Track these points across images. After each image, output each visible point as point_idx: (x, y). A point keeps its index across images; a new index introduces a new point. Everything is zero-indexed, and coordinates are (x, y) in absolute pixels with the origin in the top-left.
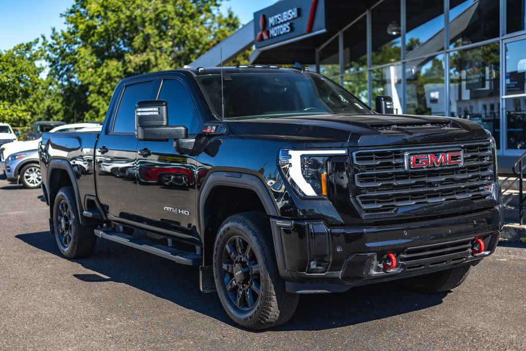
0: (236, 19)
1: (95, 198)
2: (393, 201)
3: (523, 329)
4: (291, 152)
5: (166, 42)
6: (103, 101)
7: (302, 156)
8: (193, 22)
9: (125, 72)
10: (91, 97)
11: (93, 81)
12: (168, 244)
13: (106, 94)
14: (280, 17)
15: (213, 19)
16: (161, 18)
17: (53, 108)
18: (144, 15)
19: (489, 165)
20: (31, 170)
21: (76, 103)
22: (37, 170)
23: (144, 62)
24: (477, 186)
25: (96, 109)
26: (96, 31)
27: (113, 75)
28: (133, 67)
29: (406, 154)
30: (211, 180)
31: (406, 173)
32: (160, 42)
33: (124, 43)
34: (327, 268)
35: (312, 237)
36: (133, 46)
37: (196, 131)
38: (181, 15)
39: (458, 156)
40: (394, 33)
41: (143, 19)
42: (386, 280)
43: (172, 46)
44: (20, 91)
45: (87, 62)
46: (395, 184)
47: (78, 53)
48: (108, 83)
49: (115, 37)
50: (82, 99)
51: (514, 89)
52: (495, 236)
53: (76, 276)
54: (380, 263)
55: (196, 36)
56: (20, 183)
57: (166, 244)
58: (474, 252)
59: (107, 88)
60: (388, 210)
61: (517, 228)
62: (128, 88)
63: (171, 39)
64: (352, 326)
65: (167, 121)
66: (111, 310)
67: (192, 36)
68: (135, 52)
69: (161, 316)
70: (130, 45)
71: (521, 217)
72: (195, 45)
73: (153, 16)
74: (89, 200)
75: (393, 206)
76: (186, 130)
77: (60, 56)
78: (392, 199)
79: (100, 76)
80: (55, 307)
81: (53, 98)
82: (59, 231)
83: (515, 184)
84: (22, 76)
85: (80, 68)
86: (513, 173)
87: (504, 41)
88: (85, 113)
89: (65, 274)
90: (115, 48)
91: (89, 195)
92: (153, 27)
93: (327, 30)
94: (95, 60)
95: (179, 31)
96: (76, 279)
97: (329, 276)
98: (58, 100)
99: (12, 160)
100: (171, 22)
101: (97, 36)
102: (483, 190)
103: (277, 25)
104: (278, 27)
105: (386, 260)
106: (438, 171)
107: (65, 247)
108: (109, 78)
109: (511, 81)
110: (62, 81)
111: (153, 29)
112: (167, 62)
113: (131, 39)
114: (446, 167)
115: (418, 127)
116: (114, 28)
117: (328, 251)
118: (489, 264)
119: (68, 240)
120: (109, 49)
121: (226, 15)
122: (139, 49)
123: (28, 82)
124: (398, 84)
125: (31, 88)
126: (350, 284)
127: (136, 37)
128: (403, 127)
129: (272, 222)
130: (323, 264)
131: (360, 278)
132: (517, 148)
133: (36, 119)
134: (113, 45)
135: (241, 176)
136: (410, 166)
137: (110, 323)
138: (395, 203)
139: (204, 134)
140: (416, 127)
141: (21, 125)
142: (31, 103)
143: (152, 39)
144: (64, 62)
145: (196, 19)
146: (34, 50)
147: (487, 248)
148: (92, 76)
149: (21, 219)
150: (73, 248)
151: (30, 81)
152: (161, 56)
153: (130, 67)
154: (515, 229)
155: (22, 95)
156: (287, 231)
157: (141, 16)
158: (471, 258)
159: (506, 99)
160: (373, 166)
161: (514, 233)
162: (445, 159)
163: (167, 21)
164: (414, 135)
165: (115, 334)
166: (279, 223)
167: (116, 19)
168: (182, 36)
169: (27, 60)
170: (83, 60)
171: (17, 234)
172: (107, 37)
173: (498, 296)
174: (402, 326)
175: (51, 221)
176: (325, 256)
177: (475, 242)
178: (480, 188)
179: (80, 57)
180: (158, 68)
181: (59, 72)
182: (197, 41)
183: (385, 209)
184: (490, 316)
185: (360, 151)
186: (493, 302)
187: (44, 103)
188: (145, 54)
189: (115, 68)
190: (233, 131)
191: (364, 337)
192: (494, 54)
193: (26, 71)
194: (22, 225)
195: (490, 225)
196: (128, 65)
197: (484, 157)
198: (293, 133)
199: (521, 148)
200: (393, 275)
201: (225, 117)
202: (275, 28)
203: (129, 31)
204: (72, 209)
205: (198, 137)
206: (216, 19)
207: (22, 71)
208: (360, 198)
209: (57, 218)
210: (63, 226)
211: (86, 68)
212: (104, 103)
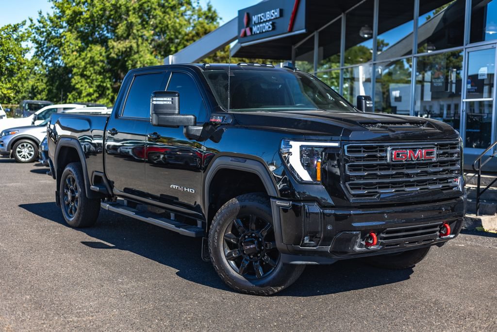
0: (215, 12)
1: (103, 174)
2: (376, 188)
3: (479, 303)
4: (291, 143)
5: (148, 31)
6: (86, 83)
7: (301, 147)
8: (174, 13)
9: (108, 57)
10: (75, 79)
11: (77, 64)
12: (170, 218)
13: (89, 77)
14: (263, 16)
15: (193, 11)
16: (145, 8)
17: (37, 87)
18: (129, 5)
19: (457, 160)
20: (23, 146)
21: (59, 83)
22: (29, 145)
23: (126, 48)
24: (447, 179)
25: (79, 91)
26: (82, 17)
27: (96, 59)
28: (116, 53)
29: (389, 149)
30: (217, 163)
31: (388, 165)
32: (142, 31)
33: (107, 29)
34: (318, 243)
35: (307, 216)
36: (116, 33)
37: (203, 120)
38: (163, 6)
39: (432, 152)
40: (366, 36)
41: (127, 8)
42: (366, 255)
43: (154, 35)
44: (5, 70)
45: (71, 46)
46: (379, 174)
47: (64, 37)
48: (91, 67)
49: (100, 24)
50: (65, 80)
51: (474, 93)
52: (459, 223)
53: (83, 243)
54: (363, 241)
55: (176, 27)
56: (12, 157)
57: (169, 217)
58: (441, 235)
59: (90, 71)
60: (372, 196)
61: (474, 218)
62: (138, 77)
63: (152, 28)
64: (333, 295)
65: (179, 110)
66: (121, 273)
67: (173, 27)
68: (118, 38)
69: (166, 280)
70: (114, 32)
71: (477, 209)
72: (175, 35)
73: (136, 5)
74: (96, 176)
75: (377, 192)
76: (195, 119)
77: (46, 38)
78: (375, 186)
79: (84, 59)
80: (70, 268)
81: (38, 78)
82: (64, 203)
83: (473, 179)
84: (8, 55)
85: (65, 51)
86: (472, 169)
87: (467, 49)
88: (68, 94)
89: (73, 241)
90: (99, 34)
91: (96, 171)
92: (137, 16)
93: (306, 31)
94: (80, 45)
95: (160, 21)
96: (84, 245)
97: (319, 250)
98: (42, 80)
99: (5, 135)
100: (154, 13)
101: (83, 22)
102: (451, 182)
103: (259, 23)
104: (261, 25)
105: (368, 238)
106: (414, 164)
107: (71, 217)
108: (93, 62)
109: (472, 86)
110: (46, 62)
111: (136, 18)
112: (148, 50)
113: (115, 26)
114: (422, 161)
115: (399, 126)
116: (99, 14)
117: (320, 229)
118: (449, 248)
119: (73, 211)
120: (93, 34)
121: (205, 8)
122: (122, 36)
123: (13, 61)
124: (366, 83)
125: (16, 68)
126: (337, 258)
127: (120, 25)
128: (386, 125)
129: (273, 201)
130: (314, 239)
131: (346, 253)
132: (472, 147)
133: (20, 97)
134: (97, 31)
135: (245, 161)
136: (392, 159)
137: (122, 283)
138: (377, 190)
139: (211, 123)
140: (397, 125)
141: (5, 102)
142: (15, 82)
143: (135, 28)
144: (49, 44)
145: (177, 10)
146: (21, 31)
147: (452, 231)
148: (76, 59)
149: (21, 190)
150: (78, 217)
151: (16, 61)
152: (142, 43)
153: (113, 52)
154: (472, 219)
155: (8, 73)
156: (285, 210)
157: (125, 5)
158: (439, 240)
159: (466, 102)
160: (361, 157)
161: (470, 223)
162: (421, 154)
163: (149, 11)
164: (396, 132)
165: (128, 293)
166: (278, 203)
167: (101, 7)
168: (163, 26)
169: (14, 41)
170: (68, 43)
171: (20, 204)
172: (92, 23)
173: (457, 276)
174: (377, 297)
175: (57, 194)
176: (317, 232)
177: (442, 226)
178: (449, 181)
179: (66, 41)
180: (139, 54)
181: (45, 53)
182: (177, 31)
183: (369, 195)
184: (451, 292)
185: (350, 145)
186: (454, 280)
187: (28, 82)
188: (127, 41)
189: (99, 52)
190: (239, 122)
191: (345, 304)
192: (453, 57)
193: (13, 51)
194: (22, 196)
195: (454, 213)
196: (111, 50)
197: (453, 154)
198: (293, 126)
199: (476, 147)
200: (373, 251)
201: (230, 109)
202: (258, 26)
203: (113, 19)
204: (79, 183)
205: (205, 125)
206: (196, 12)
207: (8, 50)
208: (349, 184)
209: (64, 190)
210: (70, 198)
211: (71, 51)
212: (87, 85)
